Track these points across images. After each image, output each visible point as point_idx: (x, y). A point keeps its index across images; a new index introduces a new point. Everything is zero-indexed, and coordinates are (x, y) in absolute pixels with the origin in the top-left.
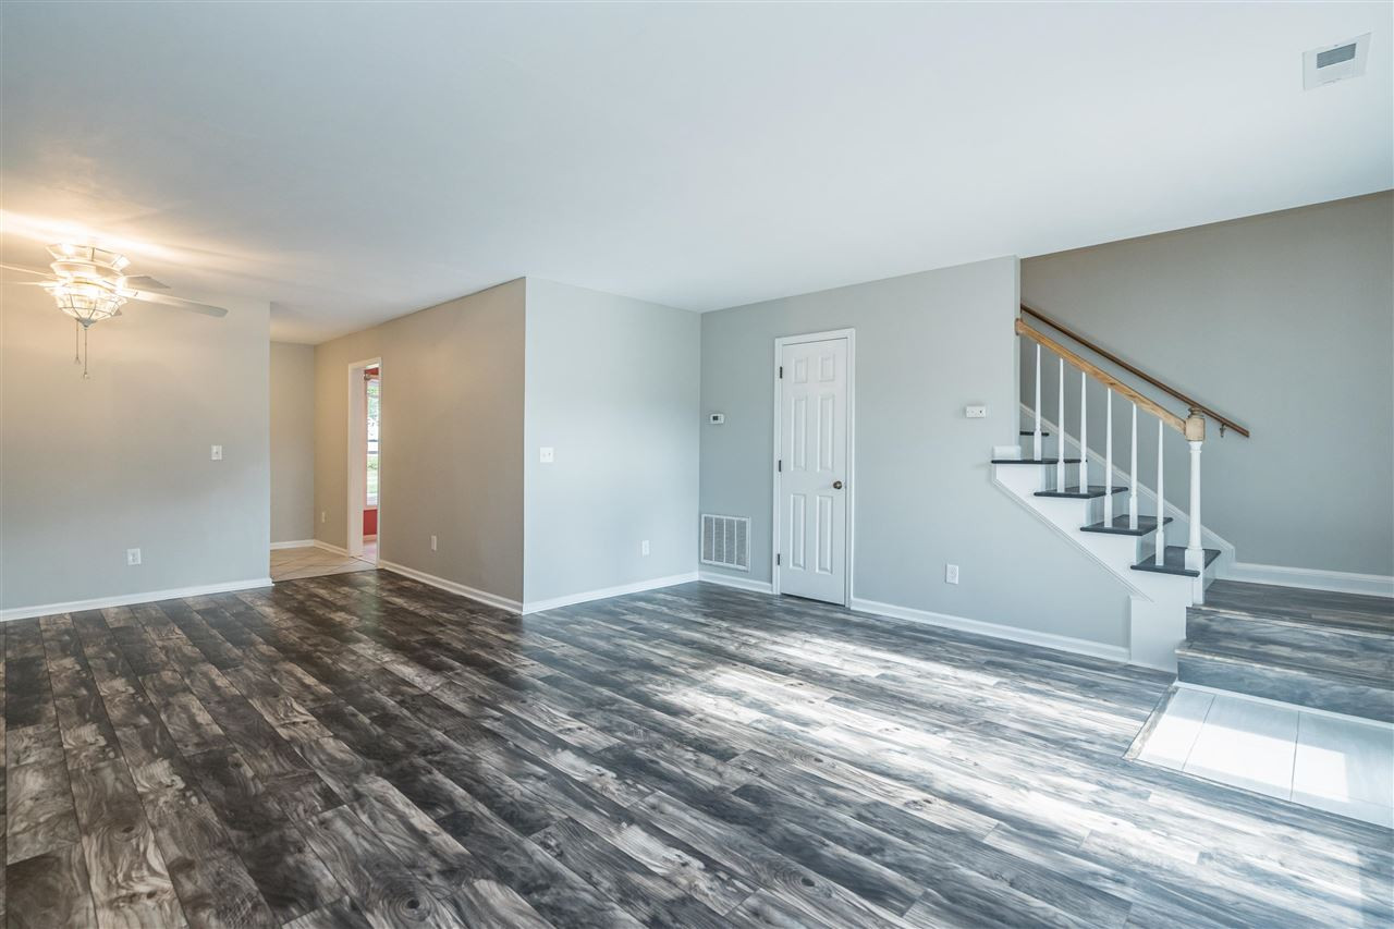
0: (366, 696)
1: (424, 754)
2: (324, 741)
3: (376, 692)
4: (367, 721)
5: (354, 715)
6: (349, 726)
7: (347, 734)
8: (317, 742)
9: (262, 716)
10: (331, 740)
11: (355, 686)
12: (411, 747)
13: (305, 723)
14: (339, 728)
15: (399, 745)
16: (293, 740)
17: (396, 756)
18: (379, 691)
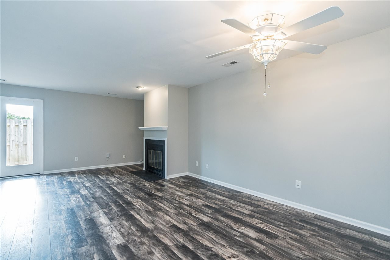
0: (119, 209)
1: (110, 195)
2: (130, 198)
3: (116, 211)
4: (120, 202)
5: (123, 203)
6: (124, 201)
7: (125, 199)
8: (131, 198)
9: (146, 204)
10: (128, 198)
11: (123, 213)
12: (112, 196)
13: (135, 202)
14: (127, 201)
15: (114, 197)
16: (137, 199)
17: (115, 195)
18: (115, 211)
